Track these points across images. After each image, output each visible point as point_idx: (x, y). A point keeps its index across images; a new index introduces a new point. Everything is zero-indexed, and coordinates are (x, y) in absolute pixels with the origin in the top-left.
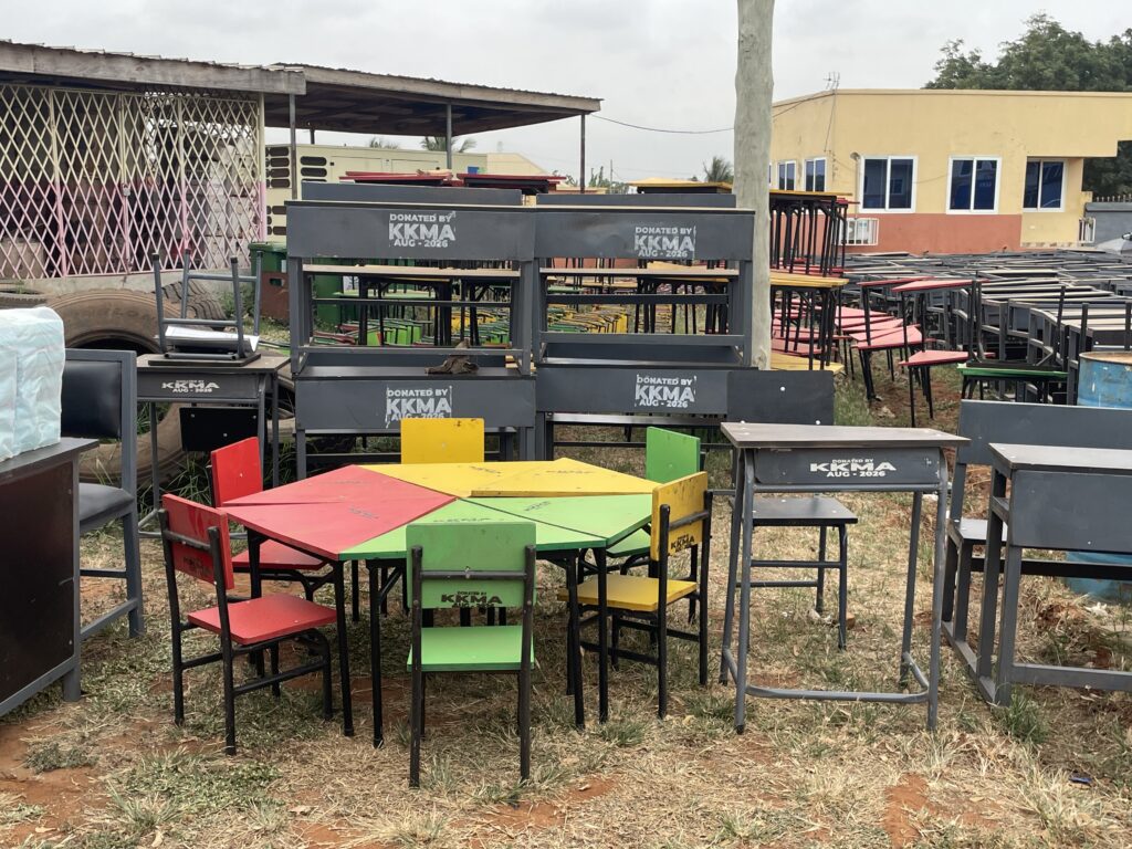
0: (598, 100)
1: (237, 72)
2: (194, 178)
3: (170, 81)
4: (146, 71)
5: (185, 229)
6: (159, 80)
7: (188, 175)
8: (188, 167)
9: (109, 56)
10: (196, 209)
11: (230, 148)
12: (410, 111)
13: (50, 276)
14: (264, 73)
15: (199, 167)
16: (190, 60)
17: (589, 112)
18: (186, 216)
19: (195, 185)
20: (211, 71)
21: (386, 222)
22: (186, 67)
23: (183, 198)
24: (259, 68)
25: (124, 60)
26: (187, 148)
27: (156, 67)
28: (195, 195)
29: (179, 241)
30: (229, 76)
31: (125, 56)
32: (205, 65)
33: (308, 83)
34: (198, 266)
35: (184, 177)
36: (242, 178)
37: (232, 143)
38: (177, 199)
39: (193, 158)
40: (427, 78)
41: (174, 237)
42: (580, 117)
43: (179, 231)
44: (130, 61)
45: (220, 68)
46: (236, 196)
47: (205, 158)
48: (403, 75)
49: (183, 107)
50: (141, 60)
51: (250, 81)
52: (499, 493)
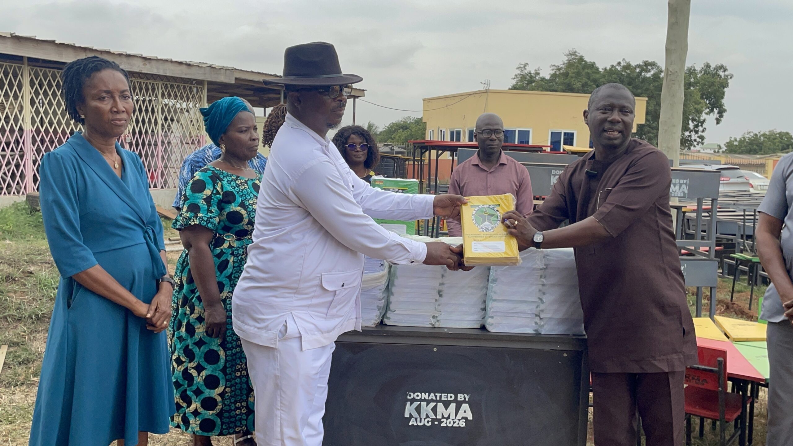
0: (363, 90)
1: (198, 68)
2: (166, 132)
3: (161, 73)
4: (148, 66)
5: (160, 164)
6: (155, 71)
7: (163, 129)
8: (163, 125)
9: (128, 56)
10: (166, 150)
11: (186, 114)
14: (212, 70)
15: (169, 125)
16: (174, 60)
17: (358, 97)
18: (160, 155)
19: (166, 136)
20: (184, 67)
22: (170, 64)
23: (159, 144)
24: (211, 67)
25: (136, 59)
26: (163, 113)
27: (154, 63)
28: (166, 142)
29: (155, 171)
30: (193, 70)
31: (137, 57)
32: (180, 63)
33: (236, 79)
34: (165, 186)
35: (160, 131)
36: (192, 132)
37: (188, 111)
38: (156, 145)
39: (166, 119)
41: (153, 169)
42: (352, 99)
43: (156, 164)
44: (140, 60)
45: (189, 65)
46: (188, 143)
47: (172, 120)
49: (162, 88)
50: (146, 59)
51: (205, 74)
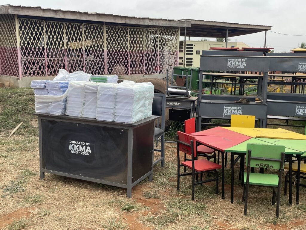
0: (271, 27)
1: (174, 22)
2: (161, 50)
3: (157, 25)
4: (152, 22)
5: (159, 63)
6: (154, 24)
7: (160, 49)
8: (160, 47)
9: (143, 19)
10: (161, 58)
11: (171, 42)
12: (216, 31)
13: (126, 74)
14: (181, 22)
15: (163, 47)
16: (163, 19)
17: (268, 30)
18: (159, 60)
19: (161, 52)
20: (167, 22)
21: (227, 61)
22: (161, 21)
23: (158, 55)
24: (180, 21)
25: (146, 19)
26: (160, 42)
27: (154, 21)
28: (161, 54)
29: (157, 66)
30: (172, 23)
31: (147, 18)
32: (166, 20)
33: (192, 24)
34: (161, 73)
35: (159, 49)
36: (173, 50)
37: (171, 41)
38: (157, 55)
39: (161, 45)
40: (222, 22)
41: (155, 65)
42: (265, 31)
43: (157, 63)
44: (148, 20)
45: (170, 21)
46: (171, 54)
47: (164, 45)
48: (215, 21)
49: (160, 31)
50: (151, 19)
51: (177, 24)
52: (264, 137)
